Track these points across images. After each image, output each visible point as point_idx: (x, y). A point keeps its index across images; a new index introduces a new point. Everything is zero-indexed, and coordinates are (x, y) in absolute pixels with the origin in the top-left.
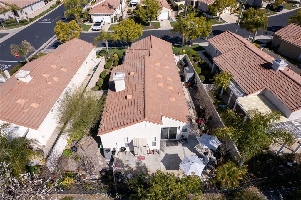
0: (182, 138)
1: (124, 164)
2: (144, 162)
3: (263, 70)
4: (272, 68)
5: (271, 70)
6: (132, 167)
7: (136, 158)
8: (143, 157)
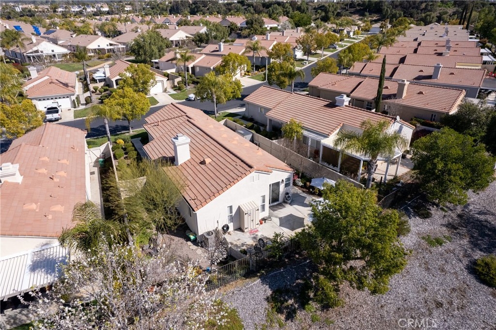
0: (287, 196)
1: (238, 244)
2: (261, 234)
3: (330, 110)
4: (338, 106)
5: (338, 107)
6: (251, 244)
7: (248, 234)
8: (256, 230)
